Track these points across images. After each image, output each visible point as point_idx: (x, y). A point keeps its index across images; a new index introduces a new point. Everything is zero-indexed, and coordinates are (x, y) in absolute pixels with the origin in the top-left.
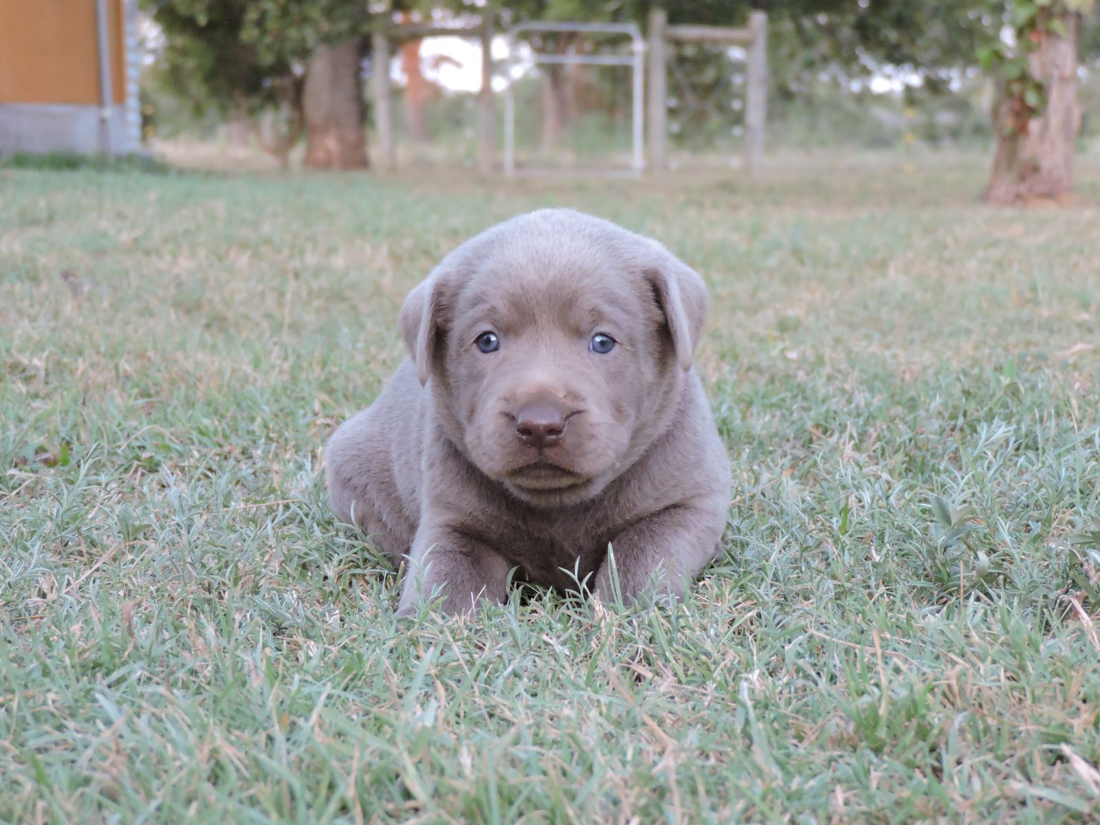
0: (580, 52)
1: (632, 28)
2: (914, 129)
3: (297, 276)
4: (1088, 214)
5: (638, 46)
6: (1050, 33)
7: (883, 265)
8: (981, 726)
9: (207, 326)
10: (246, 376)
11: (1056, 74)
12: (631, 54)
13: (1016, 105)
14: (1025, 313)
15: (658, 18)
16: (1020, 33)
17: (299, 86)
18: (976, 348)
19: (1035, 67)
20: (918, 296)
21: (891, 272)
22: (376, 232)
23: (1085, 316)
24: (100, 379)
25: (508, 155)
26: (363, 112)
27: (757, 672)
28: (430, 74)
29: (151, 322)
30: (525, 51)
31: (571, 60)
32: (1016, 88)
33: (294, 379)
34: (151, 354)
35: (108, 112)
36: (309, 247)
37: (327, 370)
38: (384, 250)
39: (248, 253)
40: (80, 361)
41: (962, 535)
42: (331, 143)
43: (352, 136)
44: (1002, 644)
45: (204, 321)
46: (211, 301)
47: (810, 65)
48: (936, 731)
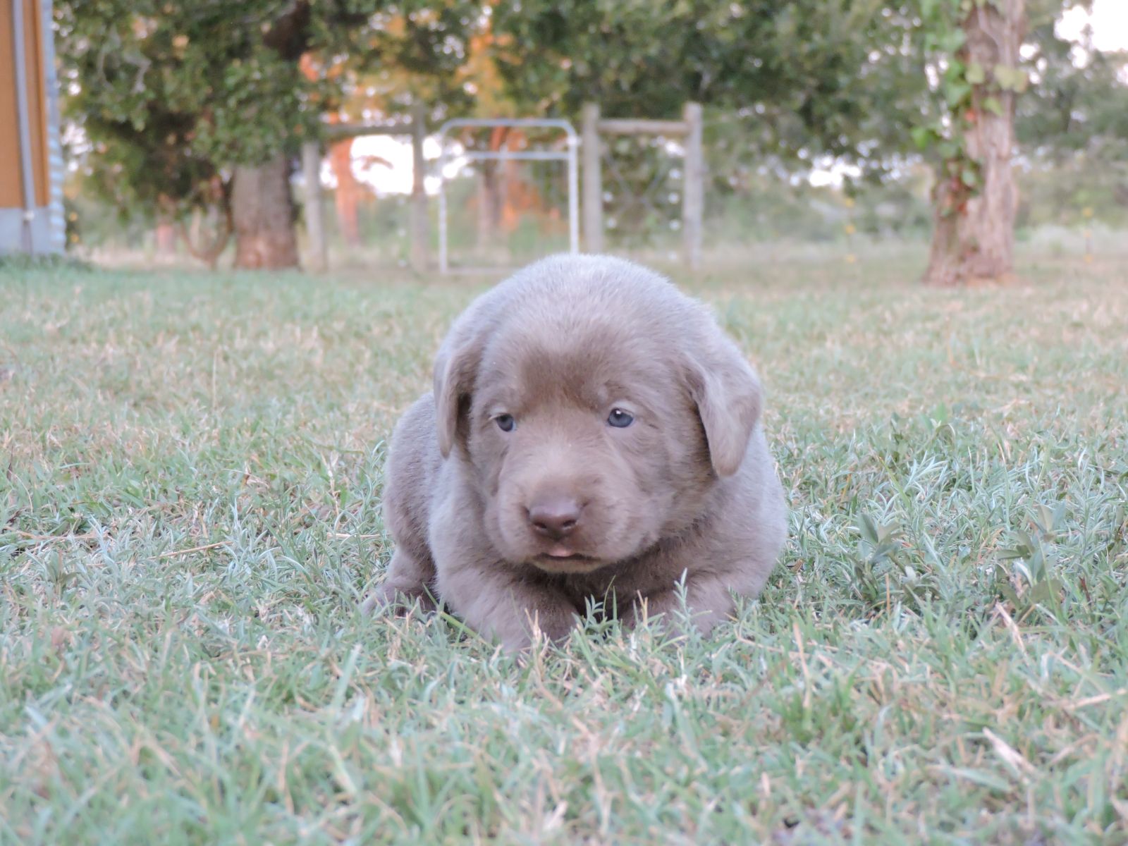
0: (513, 149)
1: (565, 124)
2: (854, 221)
3: (226, 359)
4: (1028, 291)
5: (572, 141)
6: (986, 112)
7: (821, 337)
8: (906, 719)
9: (136, 405)
10: (174, 443)
11: (993, 153)
12: (566, 149)
13: (954, 185)
14: (962, 376)
15: (591, 112)
16: (955, 111)
17: (227, 189)
18: (911, 407)
19: (972, 145)
20: (854, 363)
21: (828, 344)
22: (306, 317)
23: (1023, 378)
24: (27, 450)
25: (442, 256)
26: (294, 213)
27: (684, 677)
28: (360, 175)
29: (77, 403)
30: (457, 149)
31: (505, 155)
32: (953, 168)
33: (223, 445)
34: (78, 425)
35: (31, 215)
36: (238, 331)
37: (255, 435)
38: (315, 334)
39: (177, 338)
40: (6, 434)
41: (889, 551)
42: (261, 246)
43: (282, 239)
44: (928, 647)
45: (132, 401)
46: (139, 383)
47: (747, 158)
48: (860, 723)
